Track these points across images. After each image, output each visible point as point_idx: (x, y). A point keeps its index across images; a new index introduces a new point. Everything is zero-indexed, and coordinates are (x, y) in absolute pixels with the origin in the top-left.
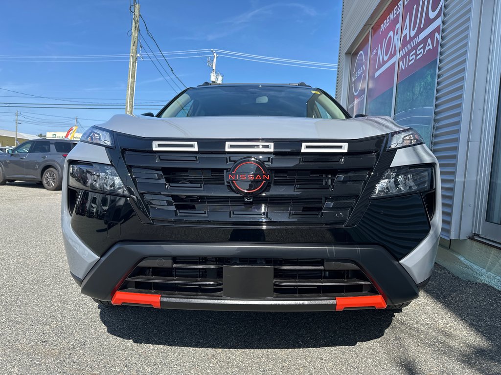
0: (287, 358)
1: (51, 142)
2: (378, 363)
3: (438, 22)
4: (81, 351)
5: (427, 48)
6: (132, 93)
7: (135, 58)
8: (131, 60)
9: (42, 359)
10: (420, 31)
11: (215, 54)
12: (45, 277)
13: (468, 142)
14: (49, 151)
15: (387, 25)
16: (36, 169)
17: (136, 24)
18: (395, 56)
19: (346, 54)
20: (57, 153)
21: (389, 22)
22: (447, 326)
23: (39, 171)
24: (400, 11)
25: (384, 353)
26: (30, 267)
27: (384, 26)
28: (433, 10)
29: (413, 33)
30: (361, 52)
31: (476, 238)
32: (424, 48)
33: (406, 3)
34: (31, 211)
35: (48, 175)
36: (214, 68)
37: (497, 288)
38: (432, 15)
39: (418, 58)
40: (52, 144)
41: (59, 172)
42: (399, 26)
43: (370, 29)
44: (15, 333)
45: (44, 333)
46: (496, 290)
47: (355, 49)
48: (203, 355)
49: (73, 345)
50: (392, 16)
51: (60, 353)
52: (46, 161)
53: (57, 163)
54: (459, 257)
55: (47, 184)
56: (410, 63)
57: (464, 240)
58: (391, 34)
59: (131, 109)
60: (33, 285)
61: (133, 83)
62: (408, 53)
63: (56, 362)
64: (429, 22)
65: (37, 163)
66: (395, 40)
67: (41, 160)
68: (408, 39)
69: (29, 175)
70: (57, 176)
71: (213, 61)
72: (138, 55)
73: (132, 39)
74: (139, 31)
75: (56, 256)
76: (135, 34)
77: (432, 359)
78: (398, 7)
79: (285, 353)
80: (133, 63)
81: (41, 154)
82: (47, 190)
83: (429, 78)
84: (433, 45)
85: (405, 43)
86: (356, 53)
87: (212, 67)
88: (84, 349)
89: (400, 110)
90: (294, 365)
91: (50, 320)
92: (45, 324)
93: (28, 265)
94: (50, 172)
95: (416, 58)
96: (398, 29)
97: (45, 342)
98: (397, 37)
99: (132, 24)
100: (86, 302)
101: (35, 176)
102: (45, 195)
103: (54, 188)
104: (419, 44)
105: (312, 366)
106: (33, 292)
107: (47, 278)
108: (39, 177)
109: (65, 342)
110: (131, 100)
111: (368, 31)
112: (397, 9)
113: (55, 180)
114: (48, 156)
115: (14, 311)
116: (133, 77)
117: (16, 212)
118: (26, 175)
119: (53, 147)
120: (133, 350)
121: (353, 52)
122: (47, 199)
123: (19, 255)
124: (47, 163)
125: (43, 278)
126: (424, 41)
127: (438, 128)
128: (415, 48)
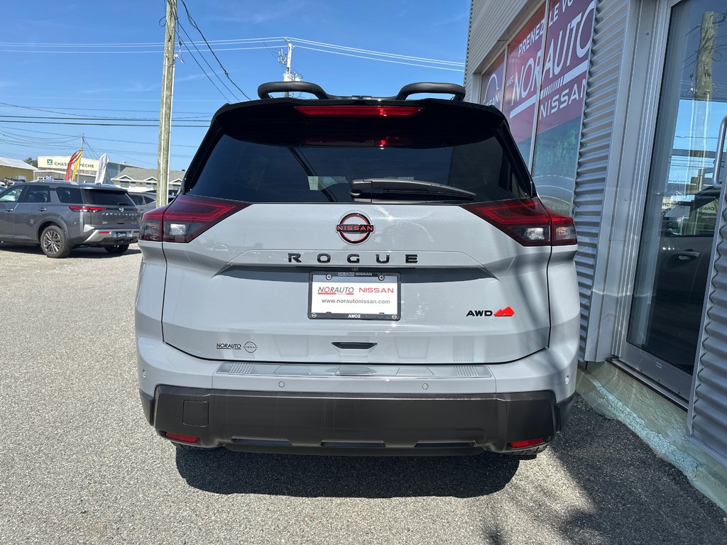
0: (370, 529)
1: (51, 187)
2: (471, 534)
3: (584, 67)
4: (130, 525)
5: (572, 98)
6: (168, 112)
7: (171, 61)
8: (166, 63)
9: (86, 536)
10: (565, 70)
11: (290, 45)
12: (69, 415)
13: (610, 240)
14: (49, 200)
15: (528, 47)
16: (31, 225)
17: (171, 8)
18: (535, 96)
19: (474, 73)
20: (61, 203)
21: (529, 43)
22: (560, 482)
23: (36, 228)
24: (543, 32)
25: (480, 520)
26: (47, 398)
27: (523, 47)
28: (582, 47)
29: (557, 70)
30: (494, 75)
31: (614, 362)
32: (569, 95)
33: (550, 24)
34: (31, 298)
35: (48, 235)
36: (289, 65)
37: (630, 427)
38: (581, 53)
39: (562, 106)
40: (53, 189)
41: (65, 231)
42: (540, 54)
43: (506, 46)
44: (47, 500)
45: (82, 501)
46: (630, 430)
47: (487, 69)
48: (273, 528)
49: (119, 516)
50: (533, 37)
51: (105, 527)
52: (45, 215)
53: (62, 218)
54: (595, 383)
55: (48, 248)
56: (553, 111)
57: (601, 364)
58: (531, 61)
59: (166, 136)
60: (57, 428)
61: (169, 97)
62: (550, 97)
63: (103, 539)
64: (577, 61)
65: (34, 216)
66: (536, 72)
67: (37, 212)
68: (551, 76)
69: (22, 235)
70: (63, 236)
71: (286, 55)
72: (177, 56)
73: (167, 31)
74: (176, 19)
75: (79, 380)
76: (170, 23)
77: (532, 528)
78: (541, 25)
79: (367, 523)
80: (169, 68)
81: (37, 205)
82: (48, 257)
83: (573, 140)
84: (579, 95)
85: (548, 81)
86: (489, 73)
87: (286, 64)
88: (133, 522)
89: (538, 173)
90: (376, 539)
91: (87, 481)
92: (81, 488)
93: (44, 395)
94: (52, 232)
95: (559, 107)
96: (539, 58)
97: (85, 512)
98: (538, 69)
99: (166, 9)
100: (128, 453)
101: (29, 236)
102: (47, 267)
103: (59, 254)
104: (564, 87)
105: (397, 540)
106: (58, 440)
107: (74, 416)
108: (36, 238)
109: (109, 513)
110: (167, 123)
111: (503, 49)
112: (540, 28)
113: (59, 244)
114: (47, 209)
115: (39, 468)
116: (169, 88)
117: (10, 301)
118: (17, 235)
119: (54, 194)
120: (192, 522)
121: (484, 71)
122: (51, 275)
123: (29, 380)
124: (47, 218)
125: (67, 416)
126: (570, 85)
127: (577, 214)
128: (559, 91)
